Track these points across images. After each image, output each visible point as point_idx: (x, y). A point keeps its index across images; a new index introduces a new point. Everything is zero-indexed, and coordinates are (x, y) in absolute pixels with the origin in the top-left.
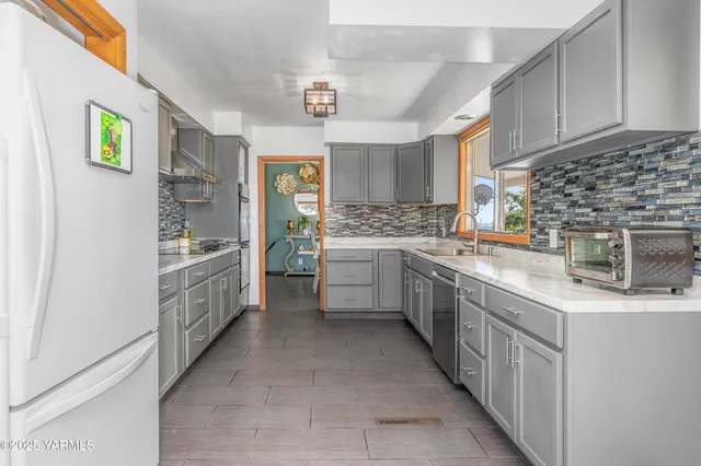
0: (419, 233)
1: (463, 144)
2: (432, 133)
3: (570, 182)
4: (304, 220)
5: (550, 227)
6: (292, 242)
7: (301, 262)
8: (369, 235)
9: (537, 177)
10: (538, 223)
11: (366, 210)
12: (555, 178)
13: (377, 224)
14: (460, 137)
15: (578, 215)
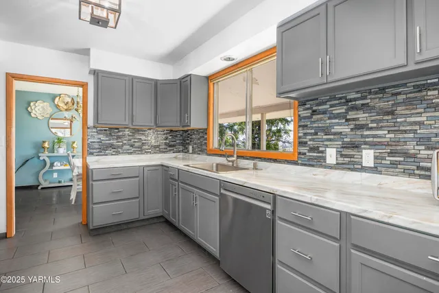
0: (170, 150)
1: (211, 84)
2: (189, 73)
3: (355, 108)
4: (60, 140)
5: (327, 146)
6: (47, 159)
7: (55, 175)
8: (131, 153)
9: (308, 106)
10: (309, 143)
11: (127, 132)
12: (332, 106)
13: (137, 144)
14: (209, 79)
15: (368, 136)
